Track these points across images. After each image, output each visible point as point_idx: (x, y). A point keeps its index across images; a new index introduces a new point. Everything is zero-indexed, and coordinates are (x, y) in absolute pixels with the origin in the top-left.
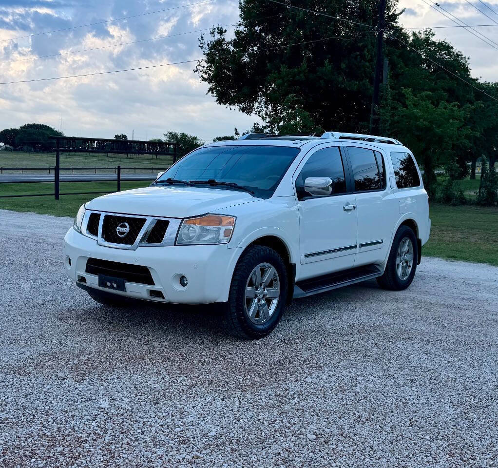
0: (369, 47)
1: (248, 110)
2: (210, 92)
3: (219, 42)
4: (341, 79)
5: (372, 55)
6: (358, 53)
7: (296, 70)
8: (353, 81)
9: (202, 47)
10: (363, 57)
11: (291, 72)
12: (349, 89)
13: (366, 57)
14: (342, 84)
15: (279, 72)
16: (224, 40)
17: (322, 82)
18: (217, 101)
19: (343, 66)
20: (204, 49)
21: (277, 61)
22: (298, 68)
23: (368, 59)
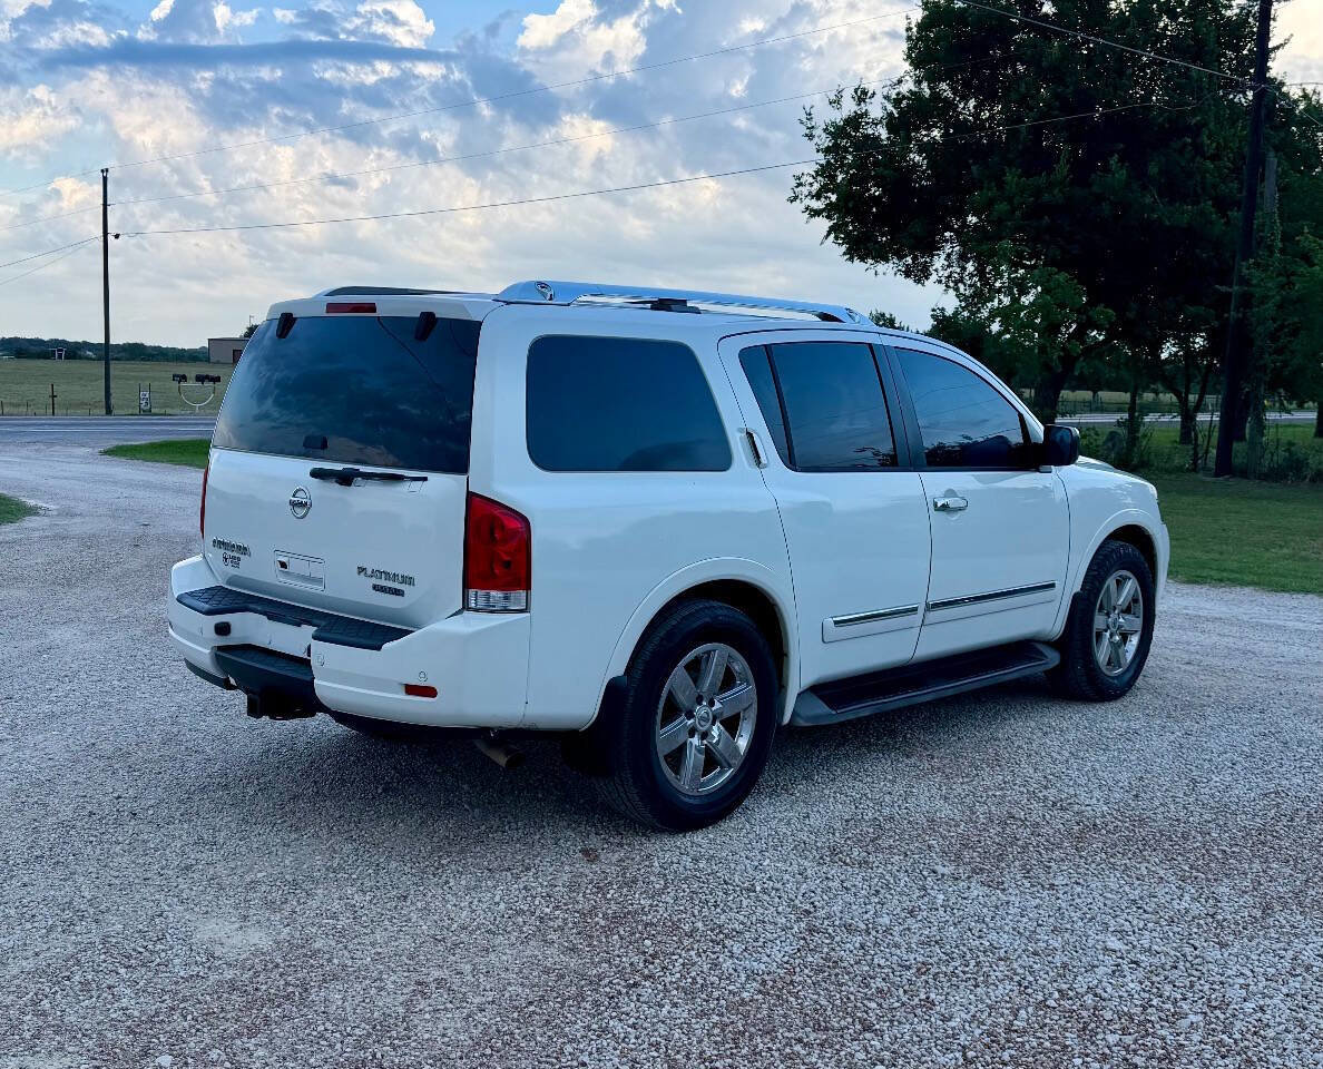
0: (1212, 125)
1: (919, 274)
2: (833, 235)
3: (855, 121)
4: (1148, 200)
5: (1218, 143)
6: (1189, 140)
7: (1042, 180)
8: (1177, 204)
9: (810, 137)
10: (1198, 149)
11: (1029, 185)
12: (1168, 223)
13: (1206, 149)
14: (1153, 211)
15: (1001, 185)
16: (866, 114)
17: (1106, 207)
18: (845, 254)
19: (1153, 169)
20: (816, 140)
21: (996, 159)
22: (1048, 175)
23: (1209, 154)
